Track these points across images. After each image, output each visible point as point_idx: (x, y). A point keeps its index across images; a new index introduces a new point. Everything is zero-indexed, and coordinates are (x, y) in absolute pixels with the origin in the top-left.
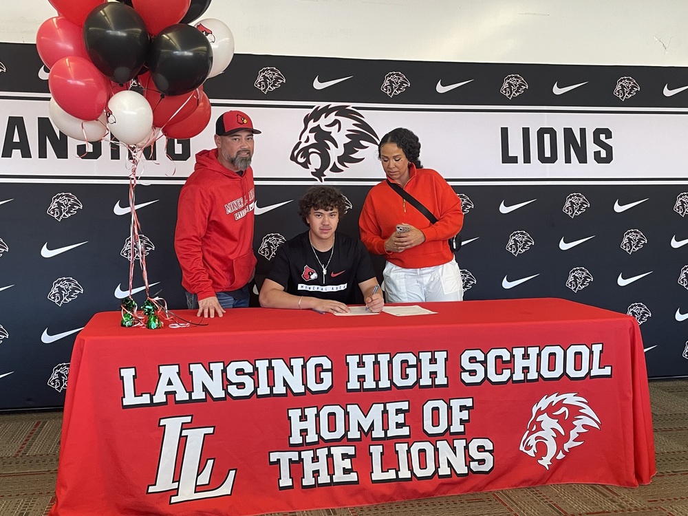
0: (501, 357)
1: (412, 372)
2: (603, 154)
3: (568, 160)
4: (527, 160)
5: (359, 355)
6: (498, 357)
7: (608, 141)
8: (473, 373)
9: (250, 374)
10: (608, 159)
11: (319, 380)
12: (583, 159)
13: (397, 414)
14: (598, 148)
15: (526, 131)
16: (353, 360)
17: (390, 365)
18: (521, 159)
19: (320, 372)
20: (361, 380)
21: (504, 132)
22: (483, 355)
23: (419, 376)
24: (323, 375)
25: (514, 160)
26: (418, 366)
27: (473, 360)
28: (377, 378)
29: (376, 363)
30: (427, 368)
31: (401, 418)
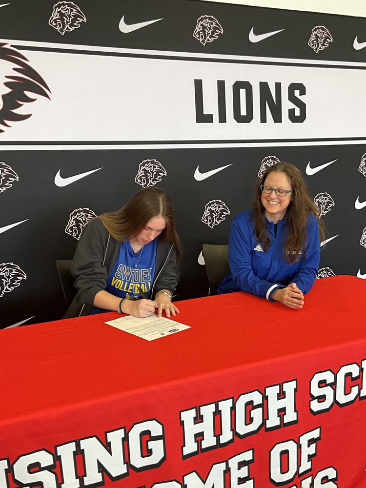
0: (350, 374)
1: (257, 414)
2: (297, 113)
3: (263, 120)
4: (222, 119)
5: (196, 408)
6: (349, 375)
7: (302, 98)
8: (322, 399)
9: (49, 468)
10: (301, 118)
11: (146, 452)
12: (278, 119)
13: (239, 469)
14: (292, 106)
15: (221, 85)
16: (188, 416)
17: (233, 411)
18: (216, 118)
19: (147, 442)
20: (199, 439)
21: (198, 84)
22: (333, 375)
23: (265, 417)
24: (151, 445)
25: (209, 119)
26: (264, 405)
27: (322, 384)
28: (218, 432)
29: (217, 414)
30: (274, 405)
31: (244, 472)
